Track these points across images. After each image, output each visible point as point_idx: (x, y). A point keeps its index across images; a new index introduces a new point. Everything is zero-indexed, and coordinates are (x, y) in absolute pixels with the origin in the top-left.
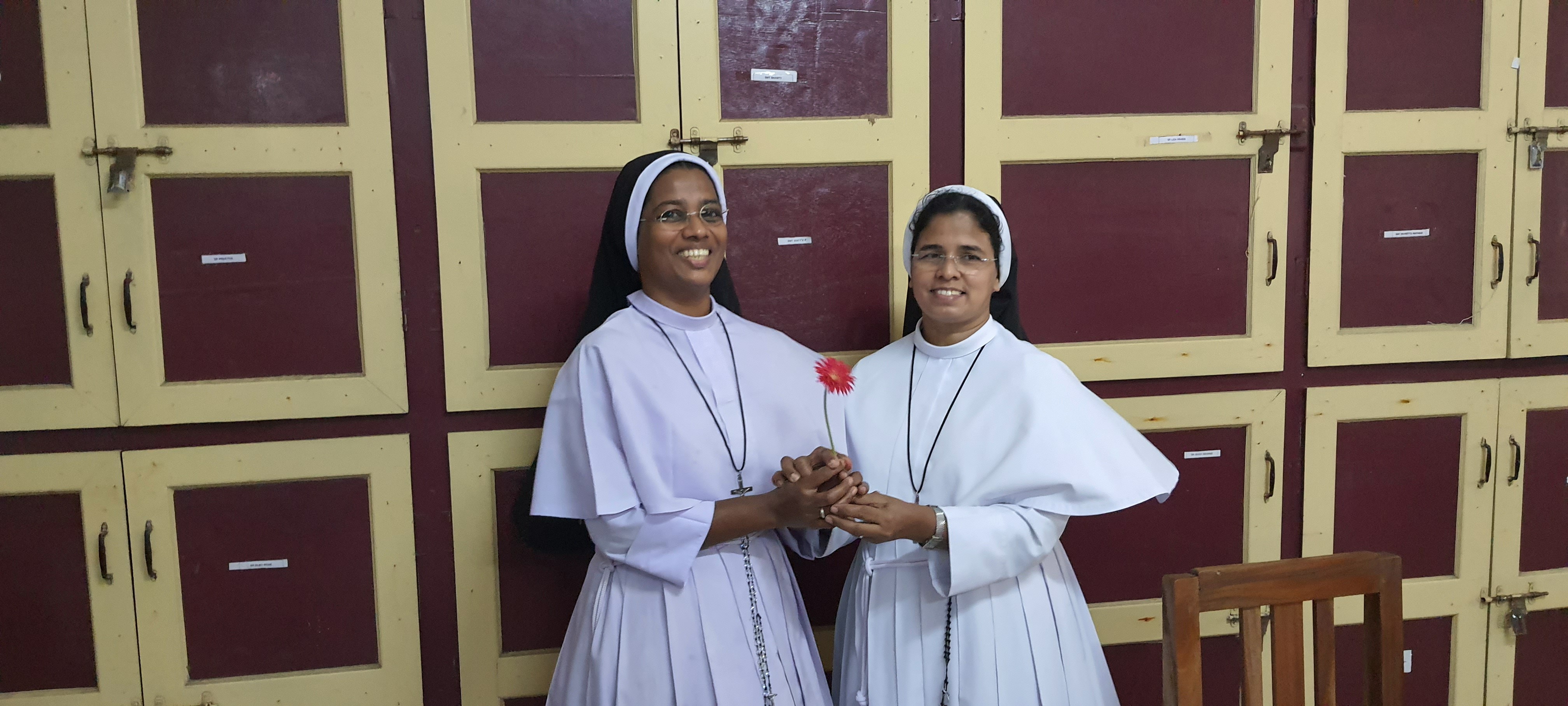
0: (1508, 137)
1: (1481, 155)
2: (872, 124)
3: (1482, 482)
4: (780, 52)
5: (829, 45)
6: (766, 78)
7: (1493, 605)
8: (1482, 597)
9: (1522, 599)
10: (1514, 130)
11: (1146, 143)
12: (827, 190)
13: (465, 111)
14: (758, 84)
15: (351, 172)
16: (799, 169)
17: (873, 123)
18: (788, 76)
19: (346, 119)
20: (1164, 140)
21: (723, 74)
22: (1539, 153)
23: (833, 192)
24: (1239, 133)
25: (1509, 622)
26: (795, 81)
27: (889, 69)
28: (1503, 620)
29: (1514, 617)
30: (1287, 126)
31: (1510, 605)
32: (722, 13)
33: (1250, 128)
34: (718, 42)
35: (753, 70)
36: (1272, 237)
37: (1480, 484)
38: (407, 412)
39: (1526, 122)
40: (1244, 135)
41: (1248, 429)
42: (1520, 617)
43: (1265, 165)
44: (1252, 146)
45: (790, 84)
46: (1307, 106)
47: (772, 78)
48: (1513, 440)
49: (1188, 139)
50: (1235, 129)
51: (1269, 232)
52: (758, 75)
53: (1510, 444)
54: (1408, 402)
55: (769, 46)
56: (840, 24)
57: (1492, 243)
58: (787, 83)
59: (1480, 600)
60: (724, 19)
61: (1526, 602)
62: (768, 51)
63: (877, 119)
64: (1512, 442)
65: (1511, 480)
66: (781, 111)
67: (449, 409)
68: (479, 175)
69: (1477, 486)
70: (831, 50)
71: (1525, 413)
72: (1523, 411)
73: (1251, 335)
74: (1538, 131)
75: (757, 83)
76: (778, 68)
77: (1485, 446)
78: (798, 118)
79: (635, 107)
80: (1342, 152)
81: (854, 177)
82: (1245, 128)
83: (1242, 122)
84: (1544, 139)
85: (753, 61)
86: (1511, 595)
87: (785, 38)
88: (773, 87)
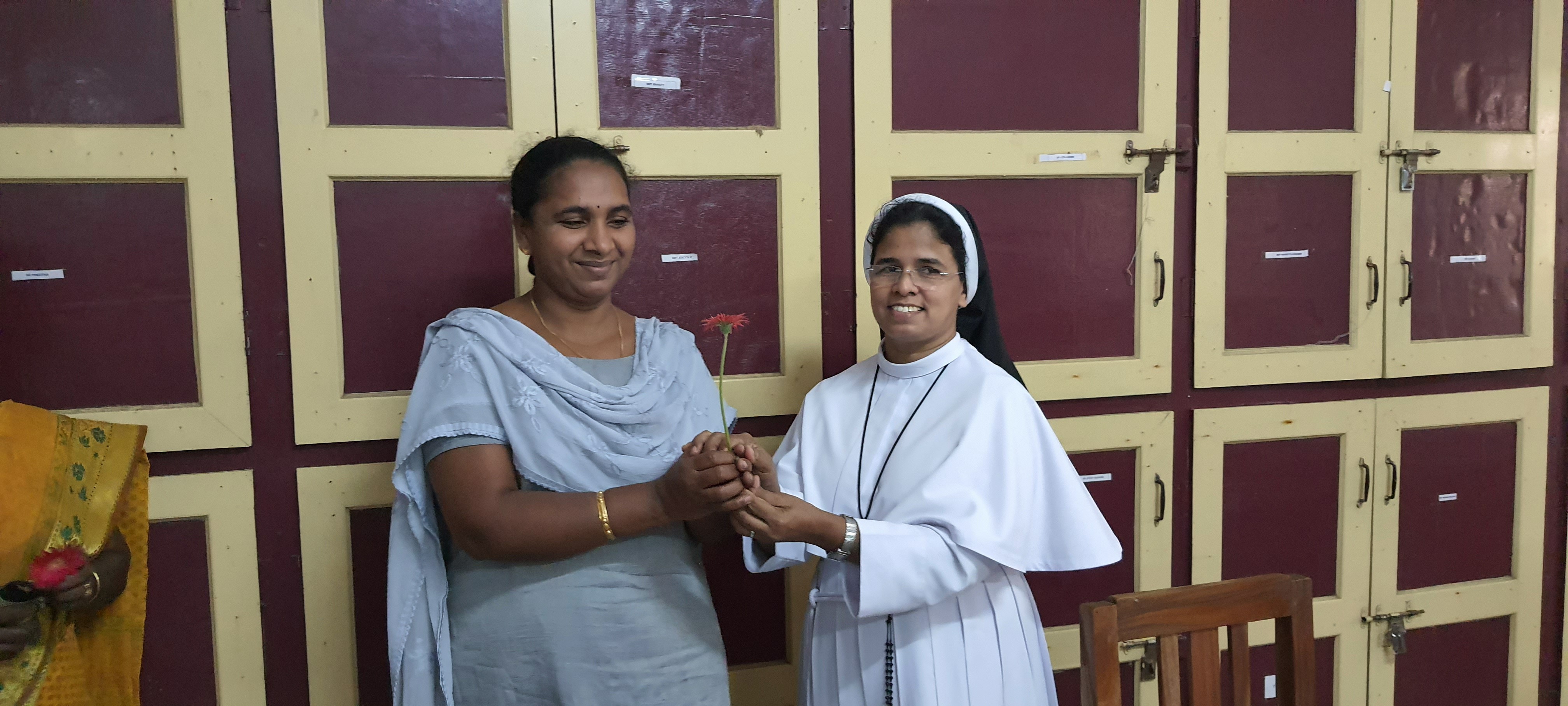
0: (1380, 159)
1: (1355, 177)
2: (760, 136)
3: (1361, 501)
4: (662, 56)
5: (714, 51)
6: (648, 84)
7: (1373, 625)
8: (1363, 617)
9: (1401, 617)
10: (1387, 152)
11: (1035, 161)
12: (713, 205)
13: (316, 113)
14: (639, 91)
15: (186, 179)
16: (684, 182)
17: (761, 134)
18: (672, 83)
19: (181, 120)
20: (1053, 157)
21: (601, 79)
22: (1410, 175)
23: (719, 207)
24: (1126, 152)
25: (1388, 640)
26: (679, 88)
27: (776, 78)
28: (1383, 639)
29: (1394, 636)
30: (1172, 145)
31: (1389, 626)
32: (600, 15)
33: (1137, 146)
34: (596, 44)
35: (633, 76)
36: (1159, 257)
37: (1359, 504)
38: (250, 445)
39: (1397, 144)
40: (1131, 153)
41: (1138, 452)
42: (1399, 636)
43: (1152, 185)
44: (1139, 166)
45: (674, 92)
46: (1191, 125)
47: (654, 84)
48: (1388, 459)
49: (1078, 157)
50: (1122, 148)
51: (1156, 252)
52: (639, 80)
53: (1387, 463)
54: (1290, 422)
55: (651, 51)
56: (725, 30)
57: (1367, 264)
58: (670, 91)
59: (1361, 619)
60: (602, 20)
61: (1405, 620)
62: (648, 55)
63: (765, 131)
64: (1388, 462)
65: (1387, 499)
66: (664, 119)
67: (298, 442)
68: (333, 183)
69: (1356, 506)
70: (715, 57)
71: (1399, 433)
72: (1398, 430)
73: (1139, 356)
74: (1409, 153)
75: (638, 89)
76: (660, 74)
77: (1364, 466)
78: (681, 127)
79: (506, 113)
80: (1225, 173)
81: (742, 191)
82: (1132, 146)
83: (1129, 141)
84: (1414, 162)
85: (635, 66)
86: (1390, 614)
87: (667, 42)
88: (656, 94)
